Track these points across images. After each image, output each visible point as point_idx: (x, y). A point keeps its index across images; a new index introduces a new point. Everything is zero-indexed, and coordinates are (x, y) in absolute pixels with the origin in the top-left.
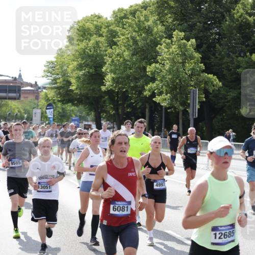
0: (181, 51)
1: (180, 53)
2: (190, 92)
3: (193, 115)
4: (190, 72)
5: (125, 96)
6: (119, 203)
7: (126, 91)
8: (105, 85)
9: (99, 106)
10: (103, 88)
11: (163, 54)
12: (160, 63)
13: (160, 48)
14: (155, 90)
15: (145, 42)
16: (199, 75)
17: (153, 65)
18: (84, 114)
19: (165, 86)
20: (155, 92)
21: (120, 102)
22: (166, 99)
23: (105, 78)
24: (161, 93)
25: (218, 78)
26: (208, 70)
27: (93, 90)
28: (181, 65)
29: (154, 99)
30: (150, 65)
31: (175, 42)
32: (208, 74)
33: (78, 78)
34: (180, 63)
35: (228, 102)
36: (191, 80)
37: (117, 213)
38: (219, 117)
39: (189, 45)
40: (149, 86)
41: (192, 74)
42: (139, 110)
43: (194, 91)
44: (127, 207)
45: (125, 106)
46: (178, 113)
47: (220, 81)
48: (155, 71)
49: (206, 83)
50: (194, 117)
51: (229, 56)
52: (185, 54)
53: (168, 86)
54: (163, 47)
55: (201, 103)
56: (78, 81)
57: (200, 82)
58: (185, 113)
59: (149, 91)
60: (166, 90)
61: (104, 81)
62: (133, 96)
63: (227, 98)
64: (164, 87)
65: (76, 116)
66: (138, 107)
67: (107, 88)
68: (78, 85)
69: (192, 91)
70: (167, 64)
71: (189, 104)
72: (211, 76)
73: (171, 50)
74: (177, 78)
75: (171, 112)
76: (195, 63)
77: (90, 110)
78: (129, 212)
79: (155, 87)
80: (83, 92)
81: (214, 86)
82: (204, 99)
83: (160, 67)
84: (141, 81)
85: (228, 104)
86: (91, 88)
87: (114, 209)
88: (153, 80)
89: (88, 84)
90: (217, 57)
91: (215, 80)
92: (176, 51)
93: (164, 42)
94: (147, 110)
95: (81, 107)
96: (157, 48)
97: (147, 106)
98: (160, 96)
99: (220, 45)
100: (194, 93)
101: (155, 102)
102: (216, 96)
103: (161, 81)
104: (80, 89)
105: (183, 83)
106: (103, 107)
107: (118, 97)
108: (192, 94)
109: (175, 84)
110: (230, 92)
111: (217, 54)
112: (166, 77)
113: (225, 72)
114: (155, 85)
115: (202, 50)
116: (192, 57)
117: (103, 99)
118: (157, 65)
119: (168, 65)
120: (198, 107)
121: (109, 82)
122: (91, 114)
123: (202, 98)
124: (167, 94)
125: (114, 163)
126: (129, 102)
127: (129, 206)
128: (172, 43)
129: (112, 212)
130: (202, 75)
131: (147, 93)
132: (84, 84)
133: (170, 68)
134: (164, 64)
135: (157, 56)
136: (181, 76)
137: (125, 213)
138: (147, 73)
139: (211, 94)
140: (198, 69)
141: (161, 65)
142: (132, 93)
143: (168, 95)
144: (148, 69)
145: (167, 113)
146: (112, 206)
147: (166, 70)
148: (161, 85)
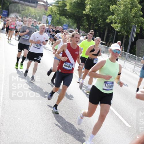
1: (130, 3)
6: (68, 63)
11: (120, 0)
12: (118, 6)
16: (139, 18)
20: (113, 21)
22: (118, 27)
29: (111, 25)
34: (129, 8)
36: (134, 20)
37: (66, 67)
40: (110, 17)
41: (135, 16)
44: (71, 66)
46: (123, 36)
48: (115, 9)
50: (132, 41)
57: (139, 22)
58: (127, 37)
62: (100, 20)
71: (130, 33)
75: (120, 35)
78: (71, 69)
82: (139, 32)
87: (65, 65)
92: (128, 1)
94: (106, 30)
100: (134, 27)
105: (129, 20)
112: (120, 14)
114: (113, 17)
116: (136, 6)
119: (122, 8)
120: (135, 35)
125: (71, 45)
127: (72, 66)
129: (64, 66)
136: (129, 16)
137: (70, 68)
138: (110, 10)
140: (139, 14)
144: (111, 7)
146: (64, 64)
147: (121, 11)
148: (117, 18)
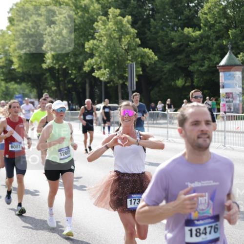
0: (118, 28)
1: (117, 29)
2: (127, 66)
3: (131, 88)
4: (126, 47)
5: (65, 73)
6: (15, 143)
7: (67, 68)
8: (46, 63)
9: (41, 83)
10: (44, 66)
11: (100, 30)
12: (98, 40)
13: (97, 25)
14: (94, 65)
15: (82, 20)
16: (135, 49)
17: (91, 41)
18: (27, 91)
19: (104, 61)
20: (95, 67)
21: (61, 79)
22: (104, 74)
23: (46, 56)
24: (99, 68)
25: (153, 51)
26: (144, 45)
27: (35, 68)
28: (118, 40)
29: (93, 74)
30: (88, 41)
31: (111, 19)
32: (144, 48)
33: (20, 57)
34: (117, 39)
35: (165, 74)
36: (128, 55)
37: (13, 149)
38: (156, 89)
39: (125, 21)
40: (88, 61)
41: (128, 49)
42: (80, 86)
43: (131, 65)
45: (66, 81)
46: (117, 87)
47: (156, 54)
48: (93, 47)
49: (142, 57)
50: (133, 90)
51: (163, 30)
52: (121, 30)
53: (106, 61)
54: (99, 24)
55: (138, 76)
56: (19, 60)
57: (136, 56)
58: (124, 86)
59: (89, 66)
60: (105, 65)
61: (44, 59)
62: (73, 72)
63: (164, 71)
64: (102, 62)
65: (20, 94)
66: (78, 82)
67: (48, 66)
68: (20, 64)
69: (129, 65)
70: (105, 40)
71: (127, 78)
72: (147, 50)
73: (107, 27)
74: (114, 53)
75: (111, 87)
76: (131, 38)
77: (33, 87)
79: (93, 63)
80: (25, 70)
81: (150, 59)
82: (141, 73)
83: (97, 44)
84: (81, 58)
85: (164, 77)
86: (33, 66)
88: (92, 56)
89: (29, 62)
90: (151, 32)
91: (151, 54)
92: (112, 28)
93: (101, 19)
94: (87, 85)
95: (24, 85)
96: (94, 25)
97: (87, 81)
98: (99, 71)
99: (155, 20)
100: (131, 67)
101: (94, 77)
102: (152, 69)
103: (100, 57)
104: (22, 68)
105: (120, 58)
106: (44, 84)
107: (58, 73)
108: (129, 68)
109: (113, 59)
110: (166, 64)
111: (152, 29)
112: (103, 52)
113: (161, 45)
114: (93, 60)
115: (137, 26)
116: (128, 33)
117: (45, 76)
118: (95, 42)
119: (105, 42)
120: (135, 80)
121: (49, 59)
122: (33, 91)
123: (139, 71)
124: (105, 69)
126: (69, 78)
127: (21, 145)
128: (108, 21)
129: (10, 149)
130: (138, 49)
131: (86, 69)
132: (25, 63)
133: (107, 43)
134: (101, 41)
135: (94, 33)
136: (118, 51)
138: (86, 50)
139: (147, 67)
140: (134, 44)
141: (98, 41)
142: (72, 70)
143: (107, 70)
144: (86, 46)
145: (106, 87)
146: (10, 146)
147: (104, 46)
148: (99, 60)
